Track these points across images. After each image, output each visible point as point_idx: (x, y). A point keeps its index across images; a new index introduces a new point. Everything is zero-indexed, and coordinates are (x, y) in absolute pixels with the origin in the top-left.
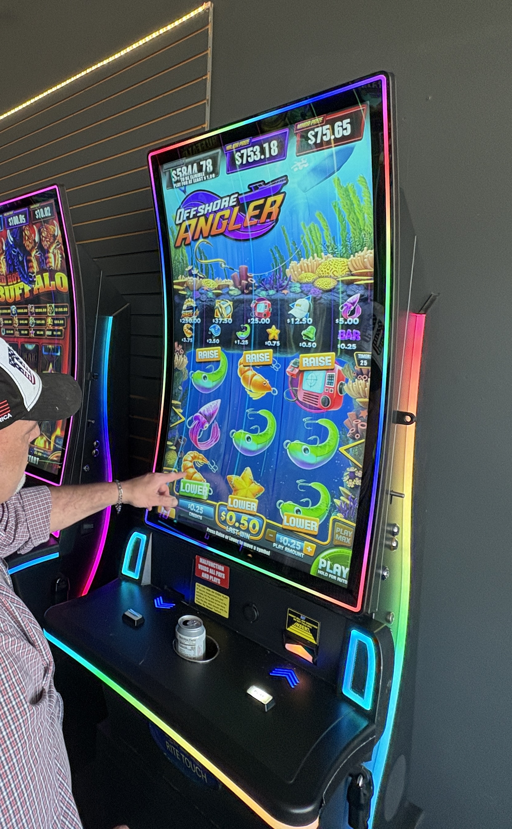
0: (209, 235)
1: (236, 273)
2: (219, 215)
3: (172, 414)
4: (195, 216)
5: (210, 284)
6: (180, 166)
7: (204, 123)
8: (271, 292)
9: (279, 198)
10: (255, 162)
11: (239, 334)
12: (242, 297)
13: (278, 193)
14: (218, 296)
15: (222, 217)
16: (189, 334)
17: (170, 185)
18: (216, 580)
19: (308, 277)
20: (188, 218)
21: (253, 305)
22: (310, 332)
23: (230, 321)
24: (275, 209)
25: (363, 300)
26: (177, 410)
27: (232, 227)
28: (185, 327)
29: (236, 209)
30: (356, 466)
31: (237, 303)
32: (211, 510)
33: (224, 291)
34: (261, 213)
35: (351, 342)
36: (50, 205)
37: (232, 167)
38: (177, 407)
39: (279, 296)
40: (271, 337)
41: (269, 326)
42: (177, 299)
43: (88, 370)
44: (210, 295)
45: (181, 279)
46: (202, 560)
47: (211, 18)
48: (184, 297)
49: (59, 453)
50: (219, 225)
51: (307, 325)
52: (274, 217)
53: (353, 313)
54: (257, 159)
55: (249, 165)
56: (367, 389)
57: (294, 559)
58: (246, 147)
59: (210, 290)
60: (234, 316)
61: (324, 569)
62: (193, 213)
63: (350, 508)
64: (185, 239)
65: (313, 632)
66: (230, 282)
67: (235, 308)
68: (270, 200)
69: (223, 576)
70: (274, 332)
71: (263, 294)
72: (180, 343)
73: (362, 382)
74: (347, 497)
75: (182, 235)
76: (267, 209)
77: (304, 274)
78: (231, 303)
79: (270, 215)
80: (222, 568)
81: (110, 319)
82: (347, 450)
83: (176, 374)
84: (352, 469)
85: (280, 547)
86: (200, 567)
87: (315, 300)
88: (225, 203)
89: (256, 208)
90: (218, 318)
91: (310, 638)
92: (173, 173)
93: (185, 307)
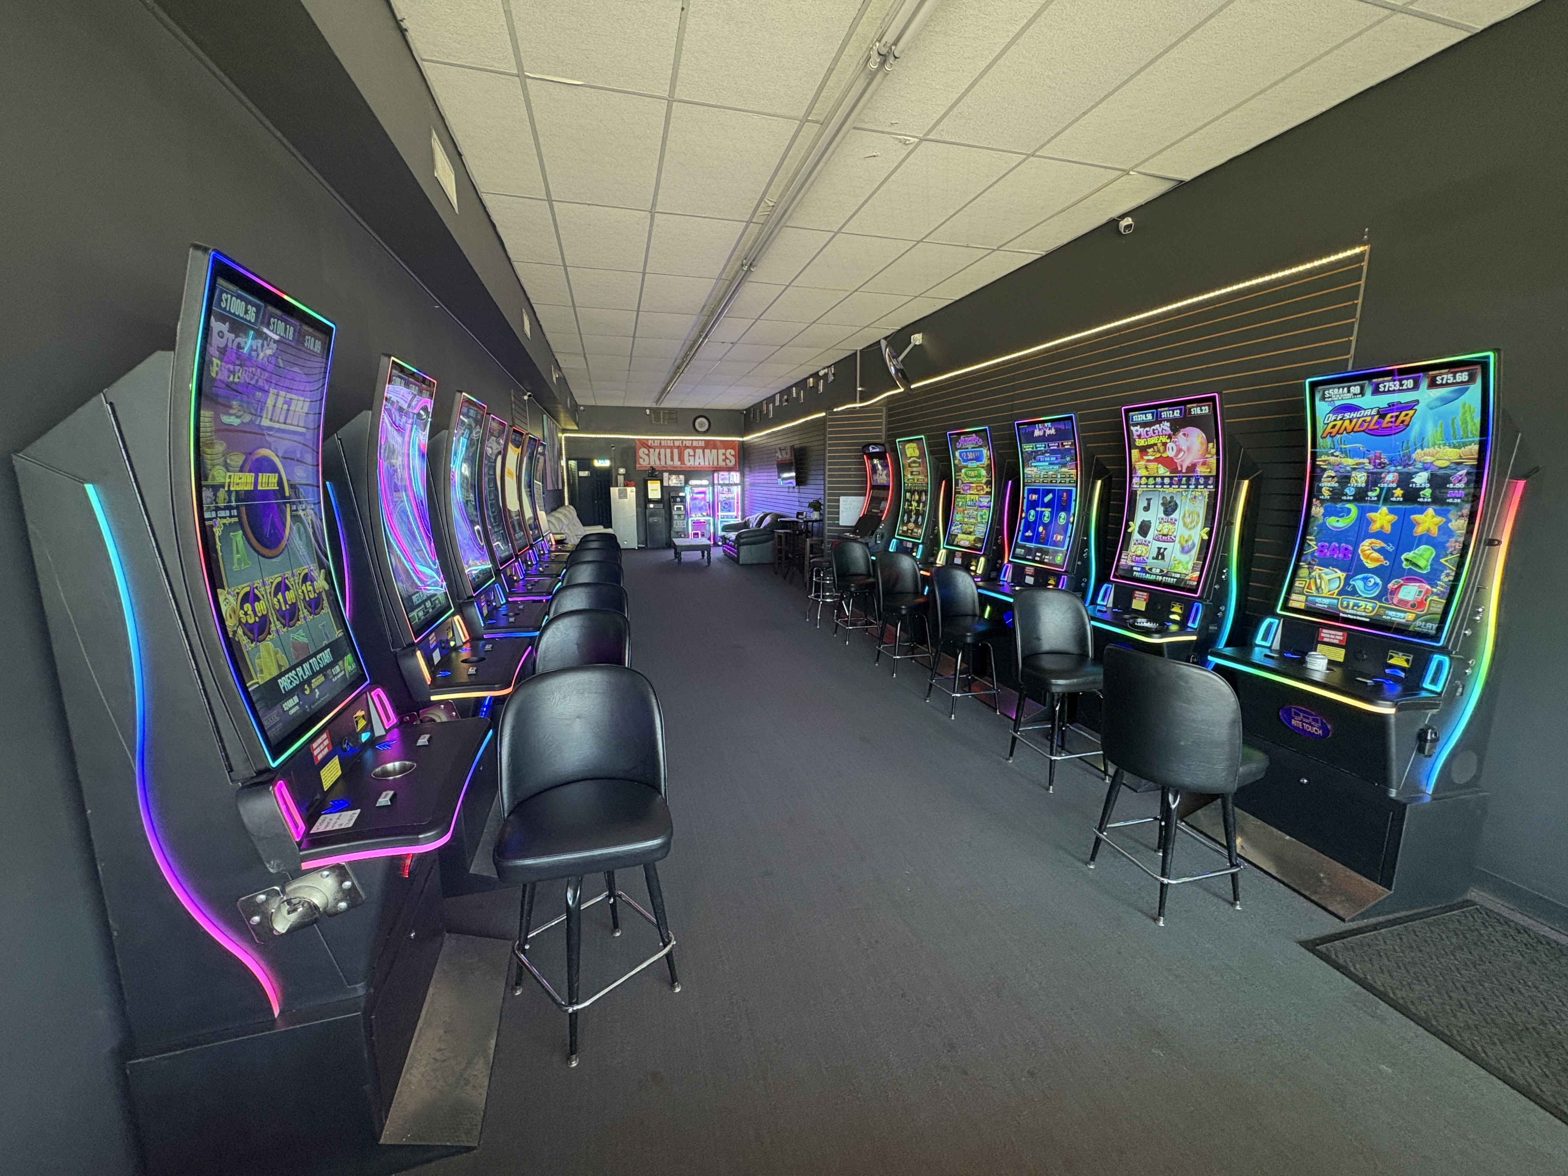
0: (1352, 431)
1: (1372, 455)
2: (1361, 420)
3: (1306, 545)
4: (1341, 419)
5: (1350, 462)
6: (1334, 388)
7: (1352, 336)
8: (1399, 468)
9: (1411, 412)
10: (1394, 391)
11: (1370, 494)
12: (1375, 470)
13: (1411, 409)
14: (1354, 469)
15: (1364, 421)
16: (1326, 494)
17: (1323, 398)
18: (1337, 642)
19: (1429, 459)
20: (1335, 420)
21: (1383, 475)
22: (1428, 492)
23: (1364, 485)
24: (1408, 418)
25: (1468, 474)
26: (1311, 543)
27: (1371, 427)
28: (1324, 489)
29: (1376, 417)
30: (1451, 569)
31: (1370, 474)
32: (1336, 601)
33: (1361, 466)
34: (1396, 420)
35: (1458, 498)
36: (1209, 406)
37: (1376, 391)
38: (1311, 540)
39: (1406, 470)
40: (1396, 495)
41: (1395, 488)
42: (1318, 470)
43: (1225, 519)
44: (1348, 468)
45: (1324, 458)
46: (1324, 631)
47: (1366, 258)
48: (1324, 470)
49: (1197, 574)
50: (1361, 425)
51: (1425, 488)
52: (1406, 423)
53: (1460, 481)
54: (1396, 389)
55: (1389, 392)
56: (1465, 525)
57: (1399, 624)
58: (1389, 381)
59: (1348, 466)
60: (1367, 482)
61: (1419, 627)
62: (1340, 417)
63: (1443, 593)
64: (1331, 433)
65: (1407, 661)
66: (1366, 461)
67: (1368, 477)
68: (1404, 413)
69: (1341, 638)
70: (1399, 492)
71: (1393, 468)
72: (1318, 499)
73: (1462, 521)
74: (1442, 587)
75: (1329, 429)
76: (1401, 418)
77: (1426, 457)
78: (1365, 474)
79: (1403, 422)
80: (1341, 634)
81: (1246, 483)
82: (1446, 561)
83: (1312, 519)
84: (1448, 571)
85: (1388, 618)
86: (1322, 635)
87: (1432, 474)
88: (1368, 412)
89: (1392, 417)
90: (1353, 483)
91: (1405, 665)
92: (1326, 392)
93: (1325, 476)
